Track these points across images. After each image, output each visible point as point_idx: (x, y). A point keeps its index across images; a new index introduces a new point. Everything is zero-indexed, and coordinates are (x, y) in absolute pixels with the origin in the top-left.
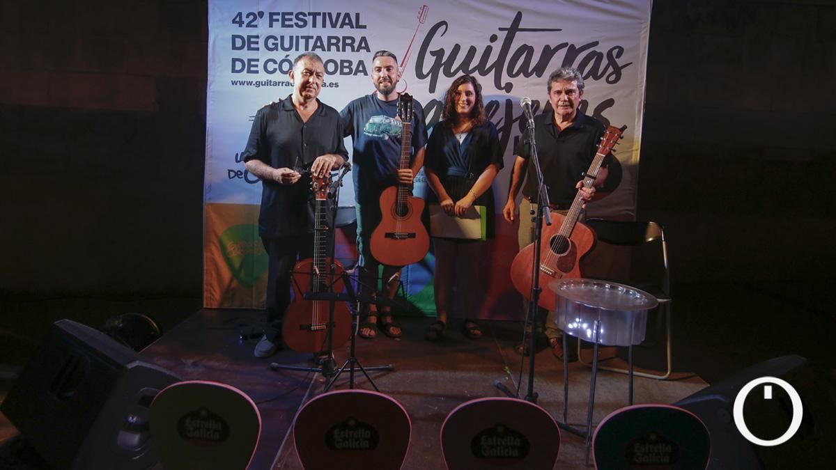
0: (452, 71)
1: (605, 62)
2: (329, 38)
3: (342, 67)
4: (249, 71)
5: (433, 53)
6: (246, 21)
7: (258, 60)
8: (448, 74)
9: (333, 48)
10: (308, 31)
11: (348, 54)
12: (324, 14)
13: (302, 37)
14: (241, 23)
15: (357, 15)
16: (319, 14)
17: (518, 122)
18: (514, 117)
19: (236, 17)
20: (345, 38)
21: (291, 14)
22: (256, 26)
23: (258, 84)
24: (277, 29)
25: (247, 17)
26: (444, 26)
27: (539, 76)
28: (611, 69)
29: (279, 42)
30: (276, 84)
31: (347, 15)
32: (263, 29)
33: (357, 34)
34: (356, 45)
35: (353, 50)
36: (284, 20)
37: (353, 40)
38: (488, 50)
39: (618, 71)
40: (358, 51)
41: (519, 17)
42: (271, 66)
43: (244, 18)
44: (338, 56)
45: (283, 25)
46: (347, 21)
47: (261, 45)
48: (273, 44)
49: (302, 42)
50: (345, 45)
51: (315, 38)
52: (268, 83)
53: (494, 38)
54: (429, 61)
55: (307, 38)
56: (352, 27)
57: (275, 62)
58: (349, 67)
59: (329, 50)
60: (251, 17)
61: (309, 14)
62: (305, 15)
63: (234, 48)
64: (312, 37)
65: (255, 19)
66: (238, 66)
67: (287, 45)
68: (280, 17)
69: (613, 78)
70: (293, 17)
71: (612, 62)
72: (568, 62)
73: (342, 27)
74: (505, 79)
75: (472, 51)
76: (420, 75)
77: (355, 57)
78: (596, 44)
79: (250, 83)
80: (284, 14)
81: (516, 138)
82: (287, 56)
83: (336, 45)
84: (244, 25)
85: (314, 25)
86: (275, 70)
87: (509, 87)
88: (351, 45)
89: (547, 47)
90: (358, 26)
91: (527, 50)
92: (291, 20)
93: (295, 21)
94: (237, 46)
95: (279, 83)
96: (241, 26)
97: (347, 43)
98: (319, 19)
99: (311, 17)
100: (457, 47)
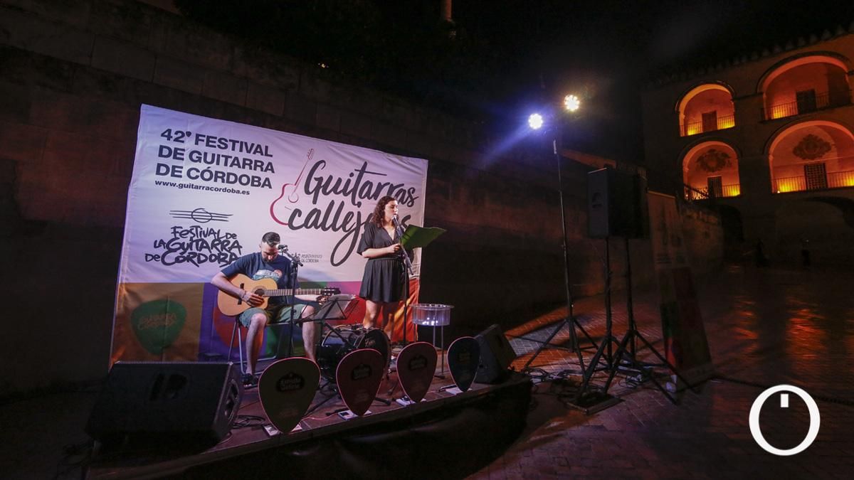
0: (327, 191)
1: (407, 195)
2: (244, 160)
3: (253, 181)
4: (173, 175)
5: (316, 179)
6: (174, 136)
7: (182, 168)
8: (325, 193)
9: (247, 167)
10: (228, 152)
11: (258, 173)
12: (242, 143)
13: (223, 156)
14: (169, 137)
15: (267, 147)
16: (238, 142)
18: (362, 222)
19: (165, 132)
20: (256, 161)
21: (216, 138)
22: (183, 142)
23: (181, 186)
24: (202, 147)
25: (176, 133)
26: (323, 164)
27: (375, 199)
28: (409, 199)
29: (202, 156)
30: (197, 187)
31: (259, 146)
32: (189, 144)
33: (266, 160)
34: (264, 167)
35: (262, 170)
36: (208, 141)
37: (263, 164)
38: (349, 181)
39: (412, 200)
40: (266, 171)
41: (366, 164)
42: (193, 173)
43: (173, 134)
44: (251, 173)
45: (207, 145)
46: (258, 149)
47: (186, 156)
48: (197, 157)
49: (222, 160)
50: (256, 166)
51: (233, 158)
52: (192, 186)
53: (352, 175)
54: (313, 184)
55: (227, 157)
56: (262, 154)
57: (198, 171)
58: (259, 181)
59: (244, 167)
60: (180, 135)
61: (230, 141)
62: (226, 140)
63: (161, 155)
64: (231, 157)
65: (183, 136)
66: (163, 170)
67: (209, 159)
68: (205, 139)
69: (410, 204)
70: (217, 140)
71: (410, 196)
72: (390, 192)
73: (254, 153)
74: (357, 199)
75: (340, 181)
76: (307, 192)
77: (263, 176)
78: (403, 185)
80: (208, 137)
82: (209, 168)
83: (250, 165)
84: (172, 140)
85: (233, 149)
86: (197, 177)
87: (359, 205)
88: (261, 167)
89: (380, 184)
90: (266, 155)
91: (369, 183)
92: (215, 142)
93: (218, 143)
94: (163, 154)
95: (200, 187)
96: (169, 139)
97: (256, 165)
98: (238, 146)
99: (231, 143)
100: (331, 178)
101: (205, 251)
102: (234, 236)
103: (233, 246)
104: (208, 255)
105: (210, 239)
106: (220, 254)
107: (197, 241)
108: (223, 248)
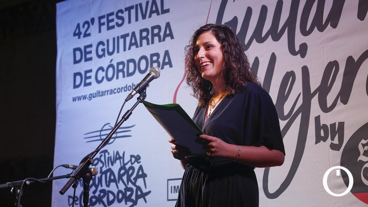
2: (141, 32)
3: (152, 62)
4: (85, 85)
6: (83, 30)
7: (91, 71)
9: (144, 42)
10: (127, 29)
11: (156, 46)
12: (137, 6)
13: (121, 37)
14: (79, 35)
16: (133, 7)
17: (317, 96)
18: (312, 91)
19: (76, 29)
20: (153, 28)
21: (114, 14)
22: (90, 34)
23: (92, 96)
24: (104, 34)
25: (84, 26)
27: (335, 26)
29: (106, 47)
31: (154, 2)
32: (95, 37)
33: (163, 21)
34: (162, 34)
35: (160, 40)
36: (108, 22)
37: (160, 28)
40: (163, 40)
42: (101, 74)
43: (81, 29)
45: (108, 28)
46: (154, 8)
47: (94, 54)
50: (153, 36)
51: (130, 35)
55: (124, 37)
56: (158, 14)
58: (157, 61)
59: (141, 45)
60: (86, 26)
61: (126, 9)
62: (122, 12)
63: (75, 62)
64: (128, 35)
66: (78, 80)
67: (111, 48)
68: (106, 20)
70: (115, 17)
73: (150, 16)
74: (299, 39)
75: (264, 9)
77: (161, 48)
79: (85, 97)
80: (108, 16)
81: (318, 119)
82: (112, 60)
83: (147, 37)
84: (82, 36)
85: (130, 21)
86: (103, 79)
87: (303, 50)
88: (158, 35)
90: (163, 12)
92: (113, 20)
93: (116, 20)
94: (77, 59)
95: (105, 92)
96: (79, 37)
97: (153, 34)
98: (133, 13)
99: (127, 12)
100: (249, 11)
101: (113, 187)
102: (138, 158)
103: (138, 176)
104: (116, 192)
105: (116, 168)
106: (127, 189)
107: (106, 172)
108: (129, 180)
